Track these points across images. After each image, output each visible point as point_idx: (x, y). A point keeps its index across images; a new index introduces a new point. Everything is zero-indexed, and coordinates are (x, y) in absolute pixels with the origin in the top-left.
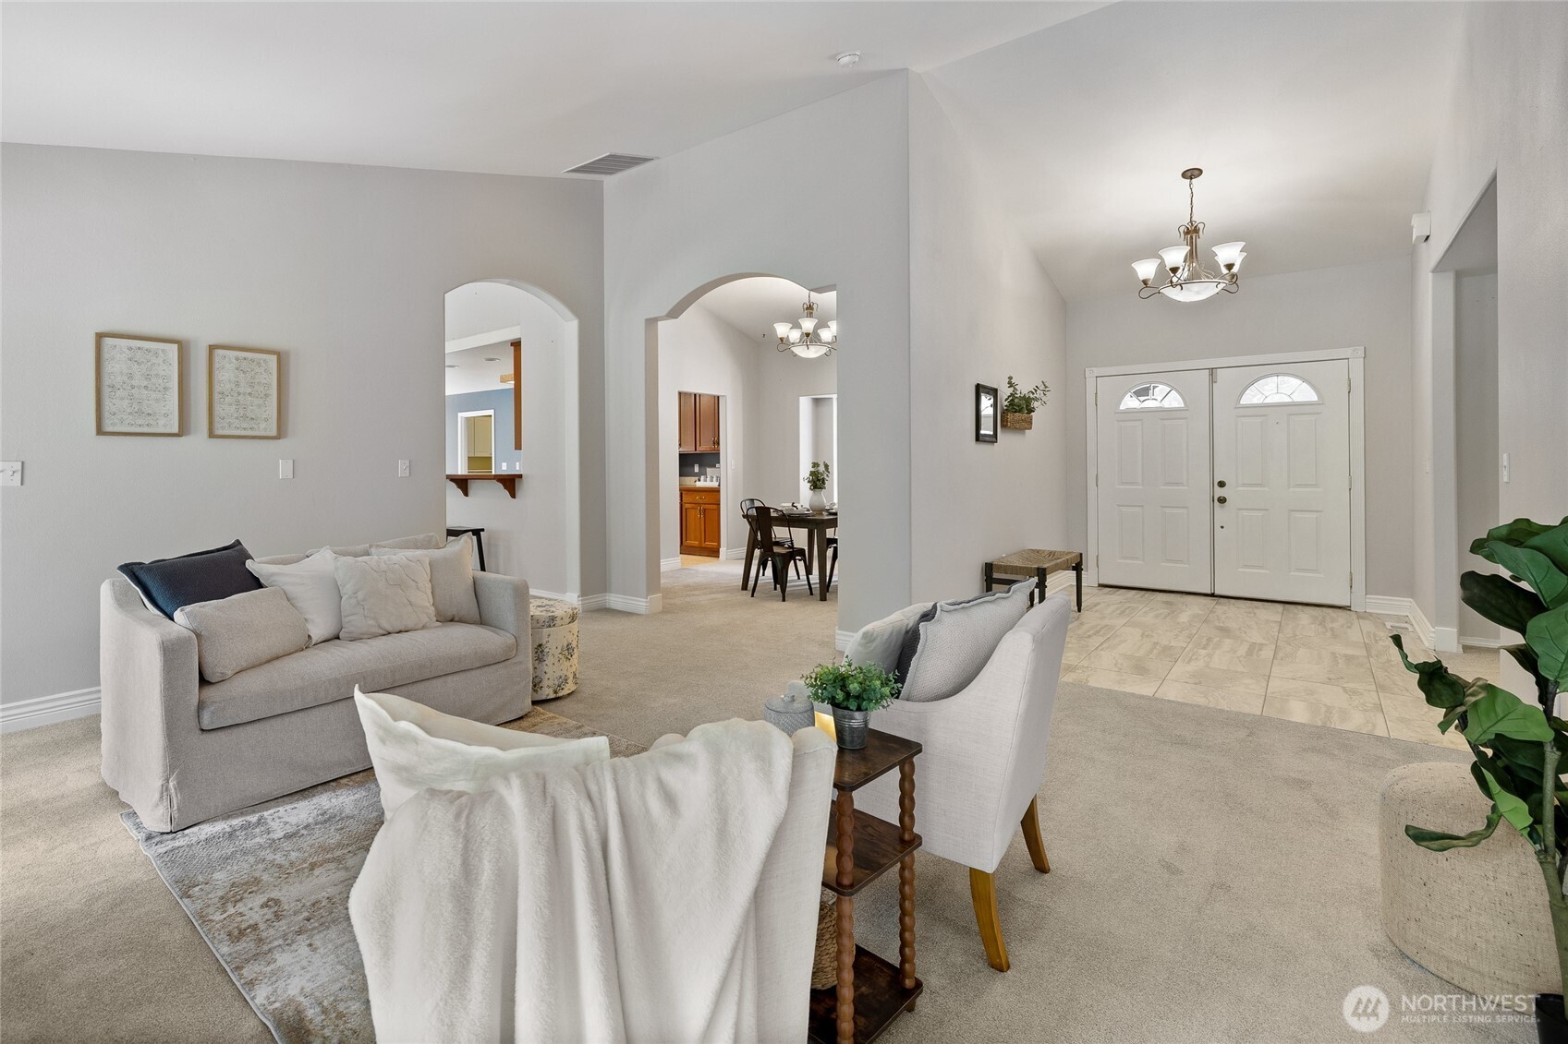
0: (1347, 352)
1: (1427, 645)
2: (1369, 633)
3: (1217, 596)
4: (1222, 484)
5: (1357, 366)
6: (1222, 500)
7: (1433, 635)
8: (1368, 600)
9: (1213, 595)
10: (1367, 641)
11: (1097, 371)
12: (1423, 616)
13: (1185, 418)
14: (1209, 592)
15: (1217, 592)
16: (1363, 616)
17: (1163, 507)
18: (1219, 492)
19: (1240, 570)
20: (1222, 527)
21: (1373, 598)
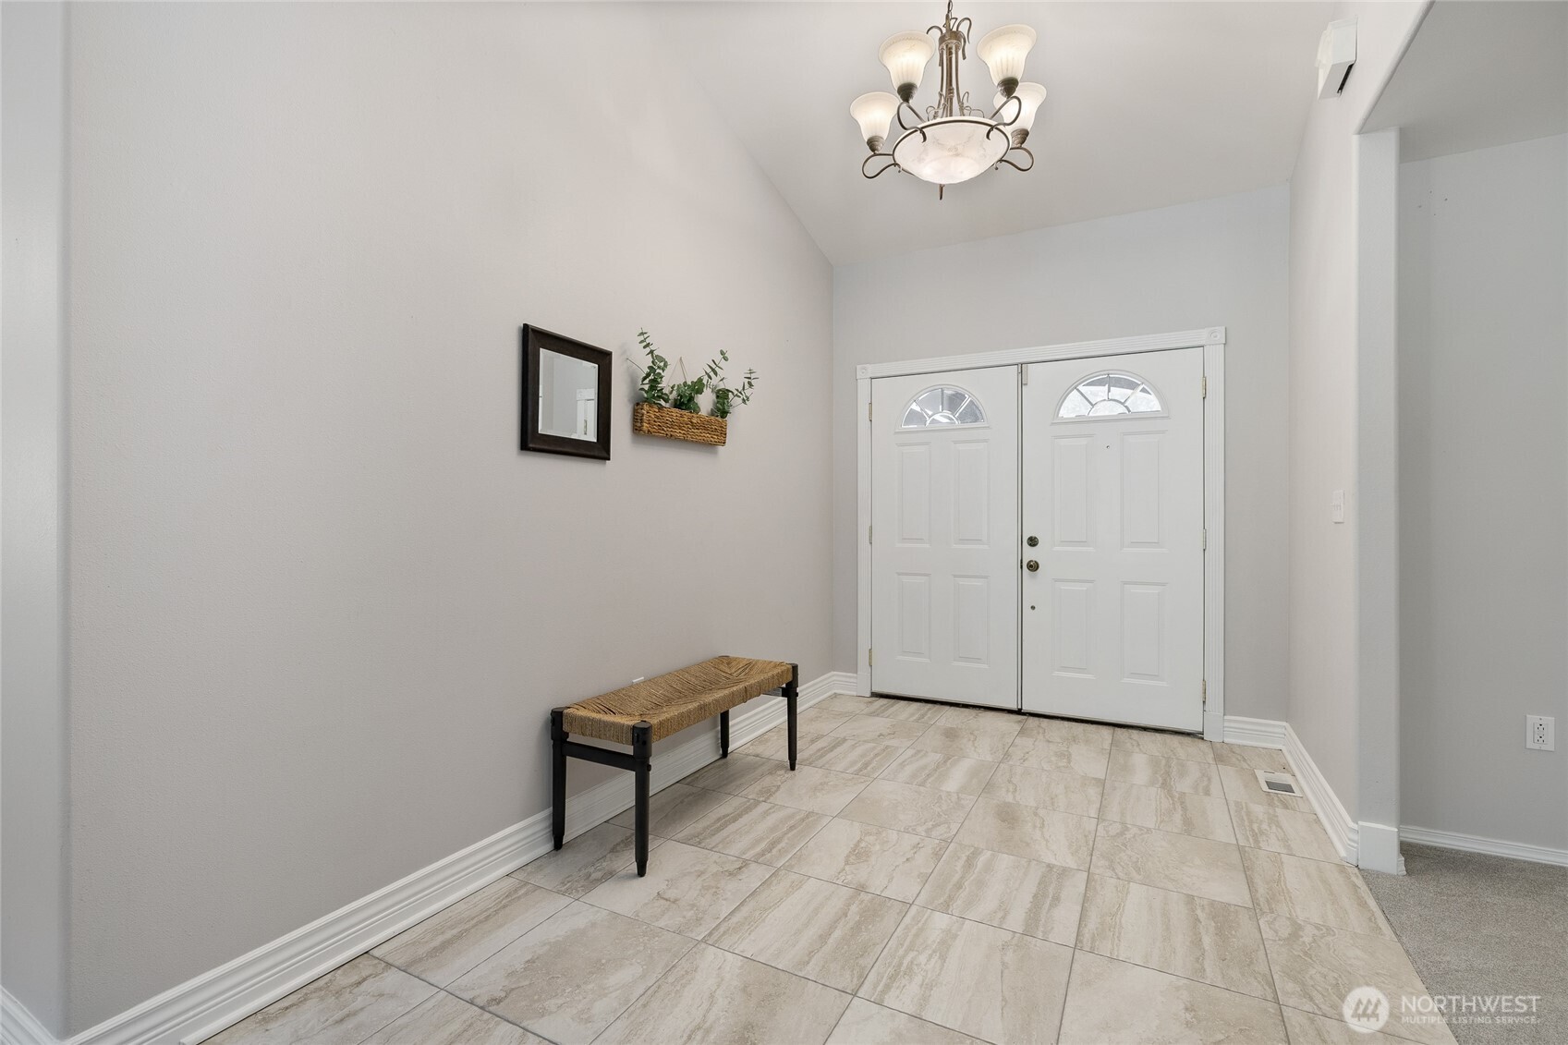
0: (1201, 336)
1: (1343, 853)
2: (1237, 804)
3: (1024, 714)
4: (1033, 542)
5: (1216, 355)
6: (1033, 567)
7: (1355, 837)
8: (1226, 724)
9: (1019, 712)
10: (1242, 843)
11: (873, 369)
12: (1304, 751)
13: (985, 441)
14: (1014, 706)
15: (1026, 708)
16: (1223, 754)
17: (955, 576)
18: (1031, 553)
19: (1056, 673)
20: (1033, 608)
21: (1235, 721)
